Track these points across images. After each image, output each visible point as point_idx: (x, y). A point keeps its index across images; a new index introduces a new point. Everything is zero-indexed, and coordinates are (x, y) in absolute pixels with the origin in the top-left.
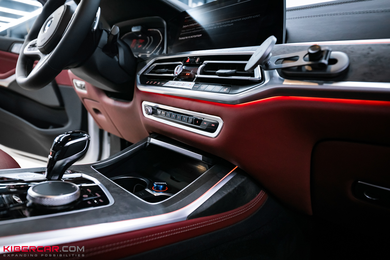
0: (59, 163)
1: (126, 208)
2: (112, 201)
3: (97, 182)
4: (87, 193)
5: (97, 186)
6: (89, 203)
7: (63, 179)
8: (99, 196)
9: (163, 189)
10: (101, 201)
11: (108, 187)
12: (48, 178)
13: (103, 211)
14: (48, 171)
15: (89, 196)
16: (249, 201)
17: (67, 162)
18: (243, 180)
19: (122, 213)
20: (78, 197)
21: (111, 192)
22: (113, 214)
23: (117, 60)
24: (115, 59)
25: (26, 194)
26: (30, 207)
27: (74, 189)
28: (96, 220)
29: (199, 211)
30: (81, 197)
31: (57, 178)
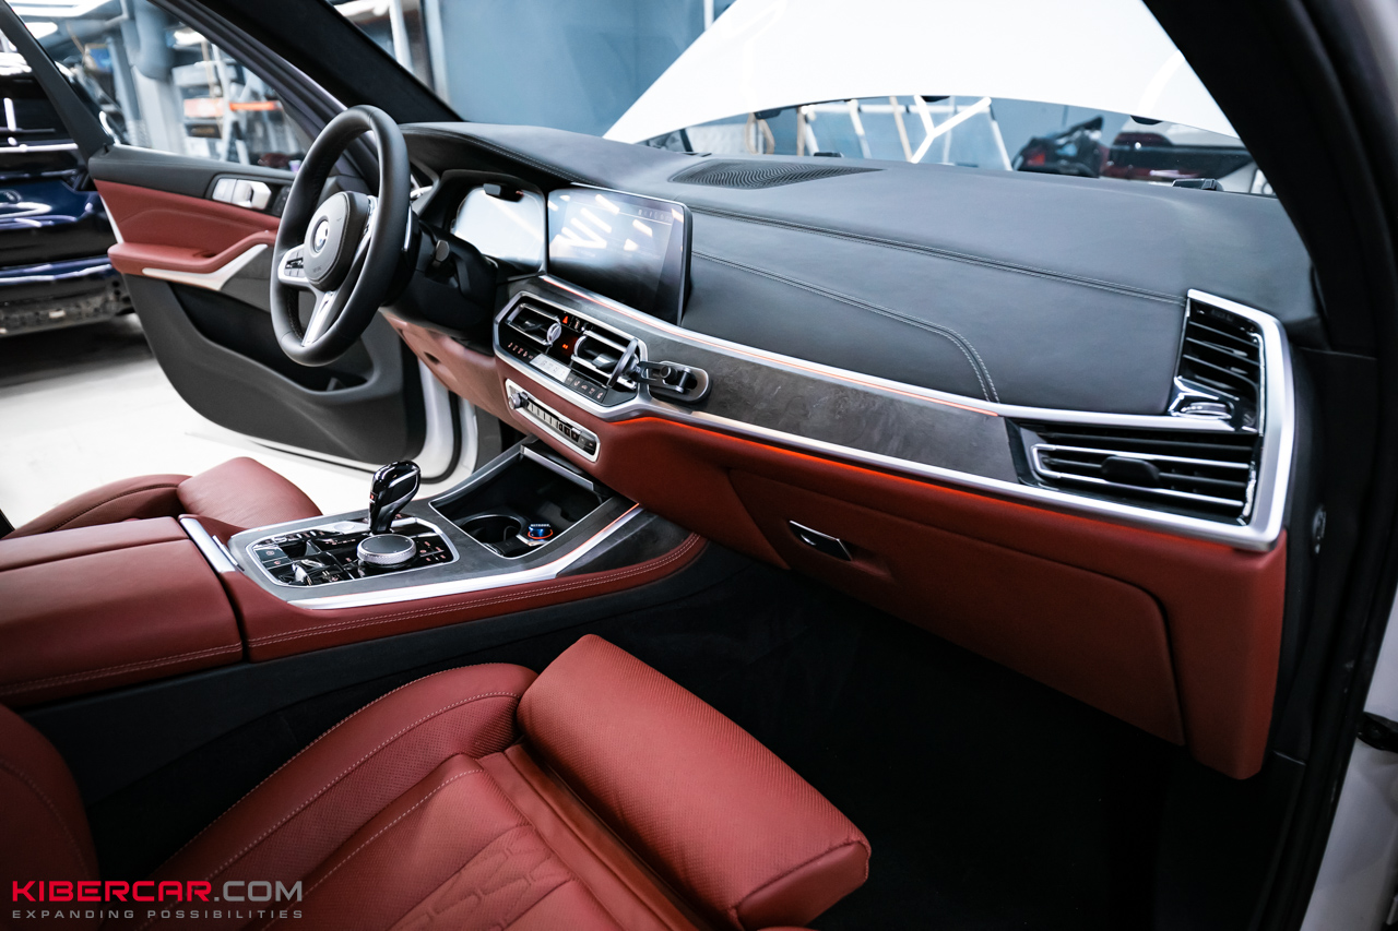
0: (384, 508)
1: (474, 565)
2: (456, 556)
3: (438, 531)
4: (425, 547)
5: (438, 537)
6: (428, 559)
7: (393, 528)
8: (440, 551)
9: (544, 534)
10: (443, 557)
11: (452, 538)
12: (374, 529)
13: (445, 568)
14: (372, 517)
15: (428, 551)
16: (667, 551)
17: (395, 506)
18: (651, 520)
19: (468, 571)
20: (414, 553)
21: (456, 545)
22: (457, 572)
23: (456, 285)
24: (452, 285)
25: (356, 551)
26: (362, 566)
27: (409, 544)
28: (437, 579)
29: (575, 567)
30: (418, 553)
31: (384, 528)
